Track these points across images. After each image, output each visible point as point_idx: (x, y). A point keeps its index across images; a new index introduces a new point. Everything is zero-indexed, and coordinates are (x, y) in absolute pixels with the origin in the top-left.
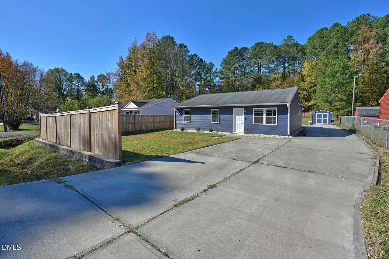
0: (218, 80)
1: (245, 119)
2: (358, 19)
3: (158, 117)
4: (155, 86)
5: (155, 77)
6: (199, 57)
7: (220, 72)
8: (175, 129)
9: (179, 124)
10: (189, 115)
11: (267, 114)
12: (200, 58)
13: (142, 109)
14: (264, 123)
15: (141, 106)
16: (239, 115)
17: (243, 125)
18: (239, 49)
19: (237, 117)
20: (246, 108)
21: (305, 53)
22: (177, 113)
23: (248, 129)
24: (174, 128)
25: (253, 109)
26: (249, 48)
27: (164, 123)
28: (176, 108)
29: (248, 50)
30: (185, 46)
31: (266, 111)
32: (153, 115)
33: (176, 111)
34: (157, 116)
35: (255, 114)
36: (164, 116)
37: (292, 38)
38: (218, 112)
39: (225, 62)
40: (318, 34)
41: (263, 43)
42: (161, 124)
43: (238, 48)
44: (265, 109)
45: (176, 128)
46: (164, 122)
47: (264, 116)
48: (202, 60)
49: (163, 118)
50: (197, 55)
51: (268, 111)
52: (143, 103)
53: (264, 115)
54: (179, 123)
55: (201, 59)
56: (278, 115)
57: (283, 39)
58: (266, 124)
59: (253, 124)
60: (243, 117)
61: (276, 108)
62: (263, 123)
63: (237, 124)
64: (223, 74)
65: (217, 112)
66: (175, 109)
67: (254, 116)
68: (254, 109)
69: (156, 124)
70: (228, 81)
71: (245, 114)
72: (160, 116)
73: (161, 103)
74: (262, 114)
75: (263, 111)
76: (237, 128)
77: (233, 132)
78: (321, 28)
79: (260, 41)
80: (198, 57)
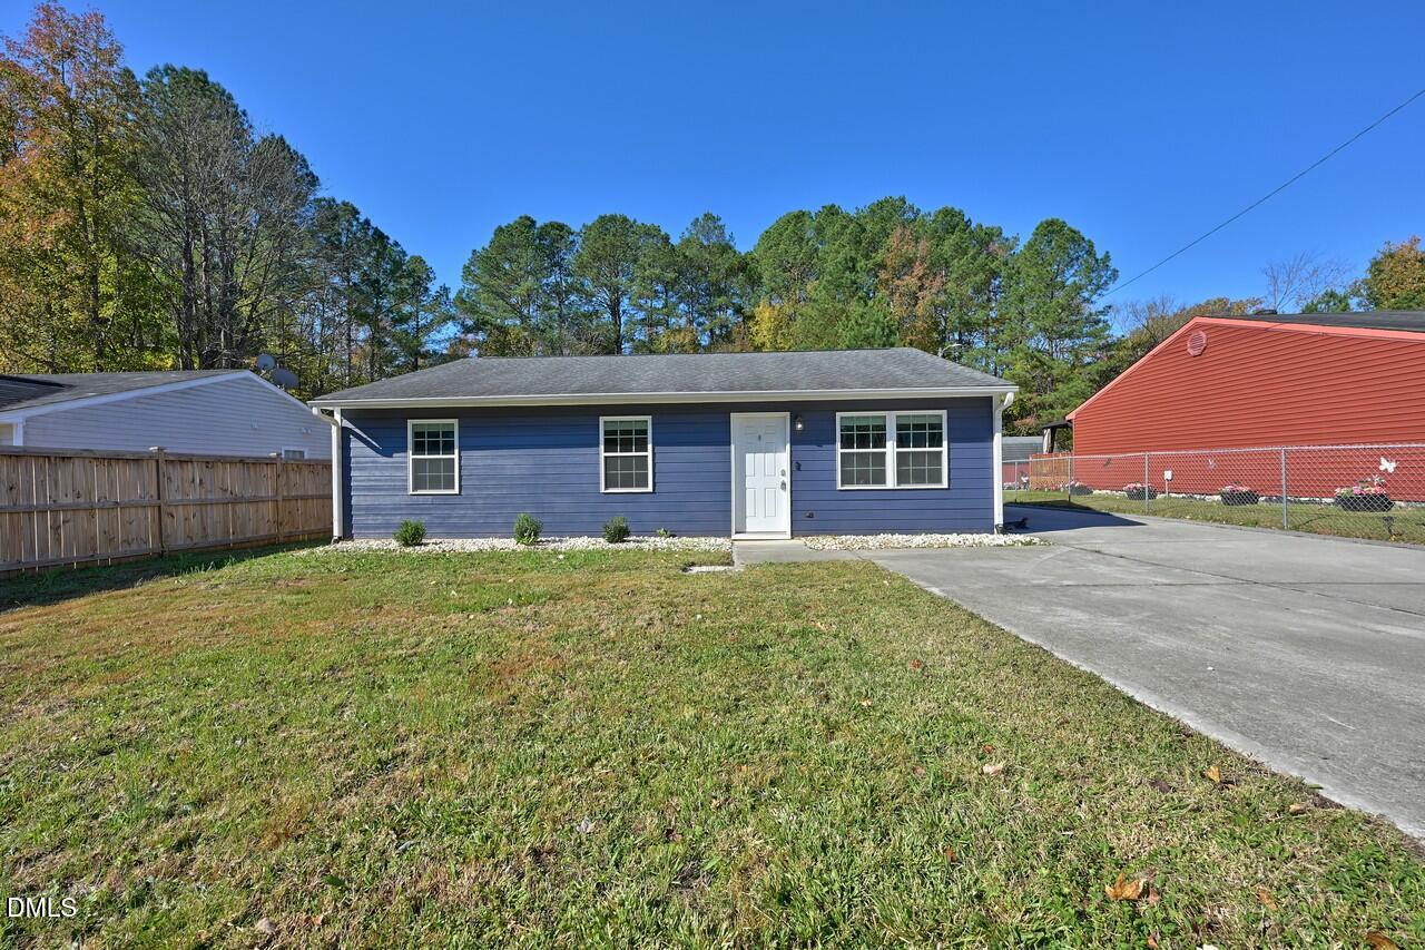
0: (452, 335)
1: (796, 466)
2: (880, 205)
3: (196, 472)
4: (108, 311)
5: (111, 263)
6: (367, 222)
7: (461, 300)
8: (340, 539)
9: (369, 509)
10: (449, 448)
11: (902, 441)
12: (373, 224)
13: (28, 420)
14: (891, 482)
15: (19, 401)
16: (762, 445)
17: (785, 497)
18: (538, 225)
19: (749, 457)
20: (797, 410)
21: (754, 281)
22: (355, 444)
23: (811, 516)
24: (336, 532)
25: (839, 415)
26: (576, 228)
27: (241, 509)
28: (344, 413)
29: (571, 238)
30: (296, 153)
31: (899, 427)
32: (151, 457)
33: (345, 433)
34: (183, 461)
35: (847, 442)
36: (242, 461)
37: (720, 223)
38: (645, 432)
39: (488, 265)
40: (791, 228)
41: (625, 220)
42: (215, 514)
43: (533, 222)
44: (891, 419)
45: (347, 535)
46: (236, 501)
47: (891, 449)
48: (380, 236)
49: (230, 478)
50: (358, 213)
51: (907, 427)
52: (34, 388)
53: (889, 444)
54: (370, 501)
55: (376, 230)
56: (952, 445)
57: (692, 220)
58: (899, 483)
59: (840, 488)
60: (783, 458)
61: (944, 413)
62: (884, 482)
63: (749, 493)
64: (473, 310)
65: (638, 432)
66: (337, 417)
67: (840, 451)
68: (842, 418)
69: (180, 513)
70: (502, 339)
71: (796, 439)
72: (210, 462)
73: (183, 392)
74: (880, 441)
75: (883, 428)
76: (749, 511)
77: (733, 531)
78: (795, 210)
79: (618, 212)
80: (362, 219)
